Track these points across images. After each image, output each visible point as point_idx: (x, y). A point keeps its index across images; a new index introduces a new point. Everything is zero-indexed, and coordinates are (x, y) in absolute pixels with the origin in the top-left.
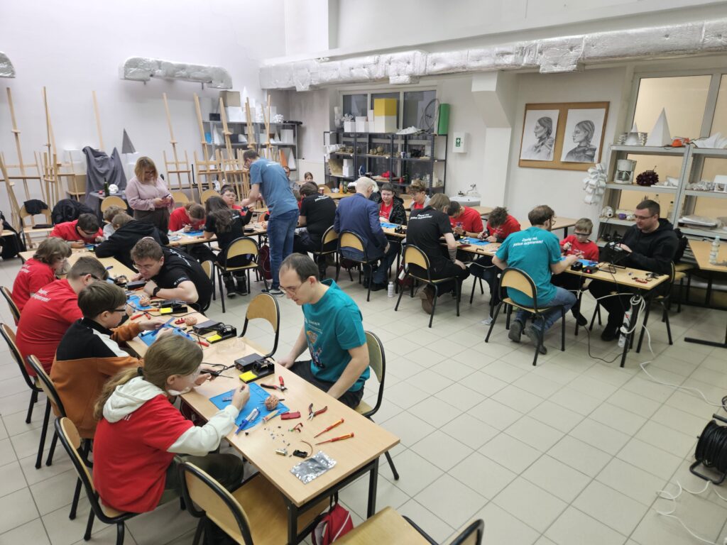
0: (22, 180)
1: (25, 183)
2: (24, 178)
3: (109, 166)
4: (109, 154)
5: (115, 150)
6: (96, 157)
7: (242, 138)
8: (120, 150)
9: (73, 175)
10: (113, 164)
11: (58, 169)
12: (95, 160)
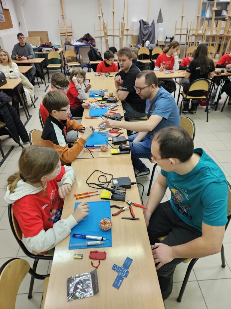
0: (113, 37)
1: (114, 38)
2: (114, 36)
3: (149, 31)
4: (150, 24)
5: (153, 21)
6: (144, 25)
7: (224, 13)
8: (155, 22)
9: (133, 35)
10: (151, 29)
11: (127, 32)
12: (143, 27)
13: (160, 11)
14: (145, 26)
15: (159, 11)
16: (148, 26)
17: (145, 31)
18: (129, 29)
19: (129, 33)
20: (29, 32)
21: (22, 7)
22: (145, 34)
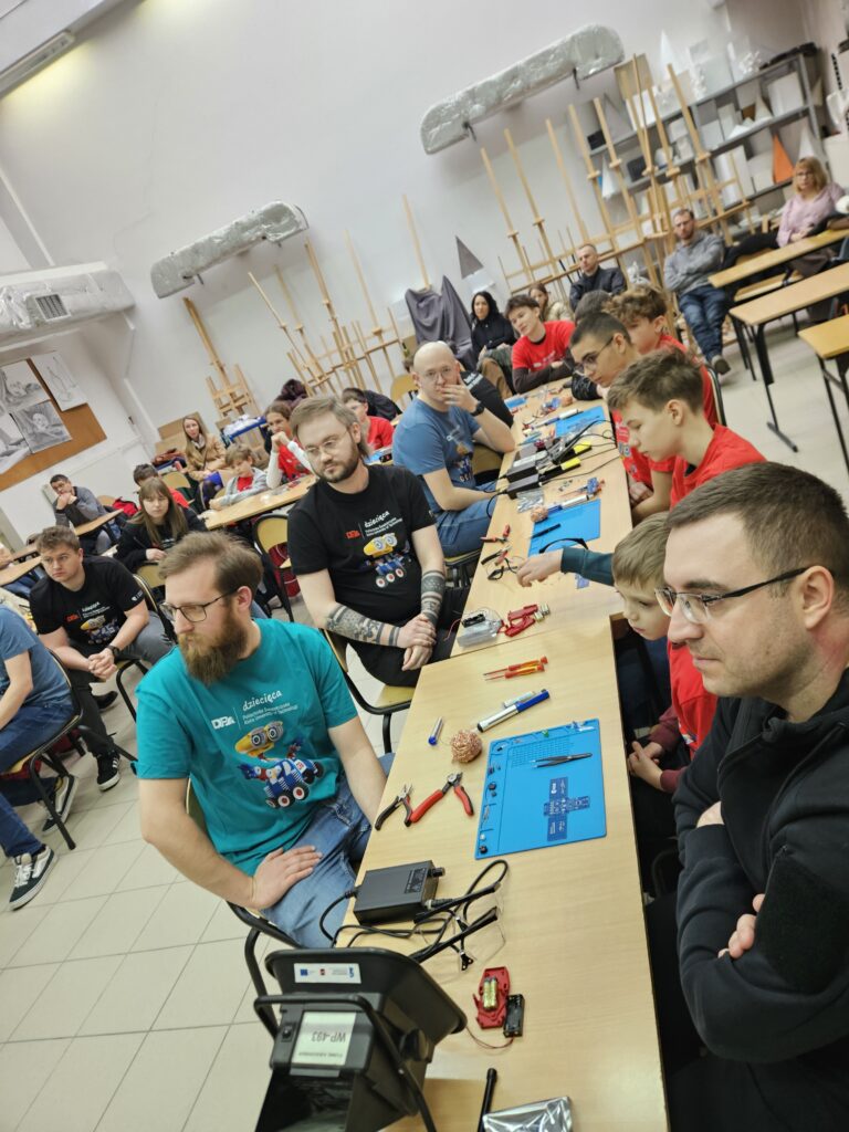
4: (438, 288)
5: (447, 280)
6: (420, 302)
8: (455, 278)
10: (442, 307)
11: (381, 338)
12: (418, 307)
13: (459, 242)
14: (422, 305)
15: (455, 245)
16: (432, 301)
17: (428, 315)
18: (384, 328)
19: (387, 337)
20: (160, 430)
21: (126, 381)
22: (428, 325)
